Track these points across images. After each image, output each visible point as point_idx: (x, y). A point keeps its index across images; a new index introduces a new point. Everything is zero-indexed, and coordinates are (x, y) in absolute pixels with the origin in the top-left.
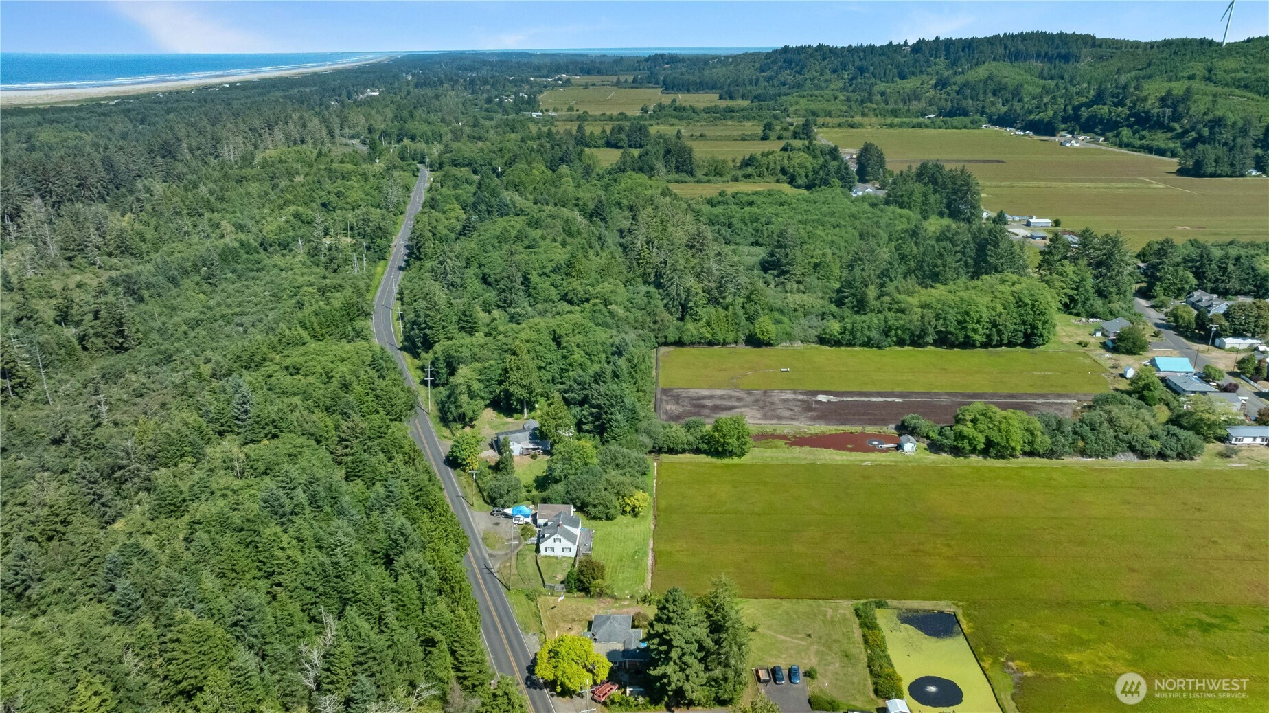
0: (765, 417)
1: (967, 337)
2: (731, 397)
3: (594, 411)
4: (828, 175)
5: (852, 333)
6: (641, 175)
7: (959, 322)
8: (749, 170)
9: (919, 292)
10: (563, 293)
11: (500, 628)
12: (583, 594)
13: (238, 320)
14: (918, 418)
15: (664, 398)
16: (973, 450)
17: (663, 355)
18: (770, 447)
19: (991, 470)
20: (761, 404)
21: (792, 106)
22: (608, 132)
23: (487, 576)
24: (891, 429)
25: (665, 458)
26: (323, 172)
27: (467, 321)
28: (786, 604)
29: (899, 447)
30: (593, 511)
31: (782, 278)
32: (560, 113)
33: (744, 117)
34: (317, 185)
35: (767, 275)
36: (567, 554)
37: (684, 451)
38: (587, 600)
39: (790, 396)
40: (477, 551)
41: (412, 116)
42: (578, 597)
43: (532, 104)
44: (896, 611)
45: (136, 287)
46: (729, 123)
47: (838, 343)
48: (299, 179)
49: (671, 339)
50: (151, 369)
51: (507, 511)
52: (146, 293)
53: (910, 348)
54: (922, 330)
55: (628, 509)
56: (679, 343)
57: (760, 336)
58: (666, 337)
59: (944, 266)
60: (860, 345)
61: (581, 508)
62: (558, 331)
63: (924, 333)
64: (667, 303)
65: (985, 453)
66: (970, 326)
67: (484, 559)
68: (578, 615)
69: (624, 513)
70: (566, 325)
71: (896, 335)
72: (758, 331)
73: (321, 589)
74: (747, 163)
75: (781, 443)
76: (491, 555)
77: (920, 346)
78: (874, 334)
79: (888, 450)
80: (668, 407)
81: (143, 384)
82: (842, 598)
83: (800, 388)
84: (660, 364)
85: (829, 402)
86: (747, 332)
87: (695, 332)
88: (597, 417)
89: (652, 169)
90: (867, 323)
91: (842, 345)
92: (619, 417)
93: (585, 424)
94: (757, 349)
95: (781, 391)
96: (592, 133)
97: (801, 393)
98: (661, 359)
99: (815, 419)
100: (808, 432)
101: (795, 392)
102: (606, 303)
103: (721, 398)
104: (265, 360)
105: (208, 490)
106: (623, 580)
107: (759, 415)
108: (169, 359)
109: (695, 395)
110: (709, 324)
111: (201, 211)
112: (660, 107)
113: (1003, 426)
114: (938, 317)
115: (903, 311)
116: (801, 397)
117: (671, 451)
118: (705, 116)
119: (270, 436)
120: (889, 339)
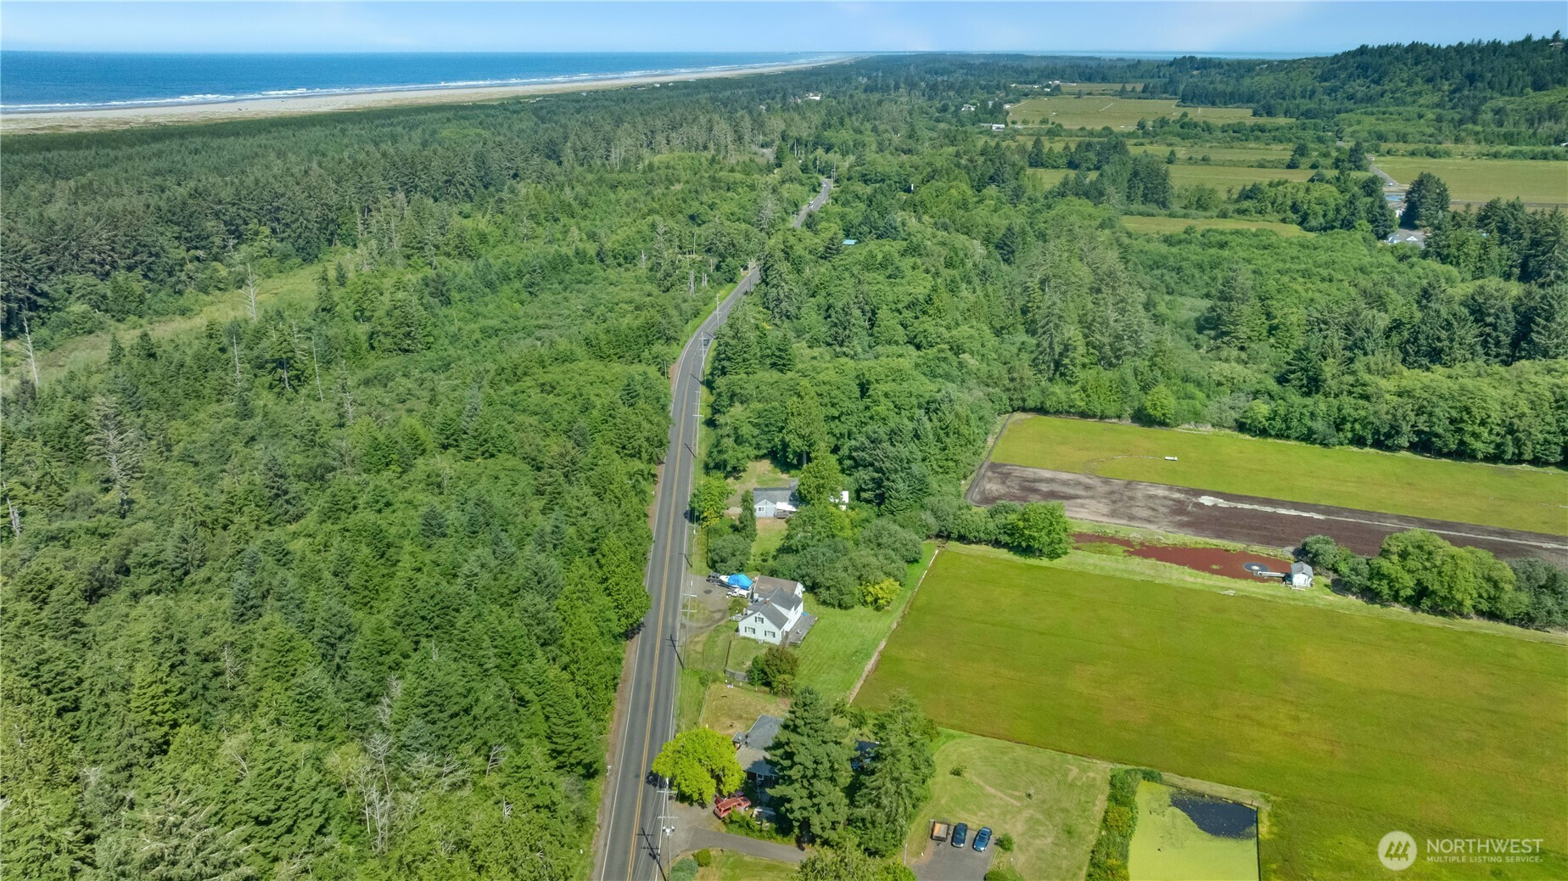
0: (1113, 514)
1: (1462, 443)
2: (1078, 483)
3: (876, 475)
4: (1353, 214)
5: (1285, 420)
6: (1084, 201)
7: (1452, 421)
8: (1246, 204)
9: (1401, 373)
10: (912, 335)
11: (651, 709)
12: (767, 689)
13: (538, 333)
14: (1327, 543)
15: (989, 474)
16: (1396, 597)
17: (1015, 423)
18: (1101, 552)
19: (1415, 628)
20: (1115, 497)
21: (1351, 125)
22: (1073, 150)
23: (667, 649)
24: (1287, 552)
25: (954, 546)
26: (705, 181)
27: (780, 357)
28: (1019, 751)
29: (1288, 578)
30: (824, 594)
31: (1219, 341)
32: (1030, 126)
33: (1274, 138)
34: (693, 195)
35: (1200, 337)
36: (769, 639)
37: (979, 542)
38: (768, 697)
39: (1161, 492)
40: (670, 620)
41: (842, 123)
42: (760, 691)
43: (996, 113)
44: (1172, 790)
45: (445, 289)
46: (1252, 145)
47: (1264, 433)
48: (678, 187)
49: (1030, 403)
50: (425, 375)
51: (724, 578)
52: (455, 296)
53: (1373, 450)
54: (1392, 427)
55: (869, 599)
56: (1041, 410)
57: (1151, 412)
58: (1024, 400)
59: (1452, 340)
60: (1297, 438)
61: (812, 588)
62: (867, 376)
63: (1395, 431)
64: (1036, 358)
65: (1415, 601)
66: (1469, 428)
67: (674, 629)
68: (747, 712)
69: (865, 603)
70: (880, 369)
71: (1353, 430)
72: (1148, 404)
73: (437, 621)
74: (1247, 195)
75: (1119, 549)
76: (683, 626)
77: (1388, 448)
78: (1319, 426)
79: (1271, 578)
80: (988, 486)
81: (409, 390)
82: (1102, 758)
83: (1182, 483)
84: (1005, 432)
85: (1215, 506)
86: (1136, 405)
87: (1063, 397)
88: (878, 483)
89: (1101, 194)
90: (1311, 408)
91: (1271, 436)
92: (901, 486)
93: (865, 490)
94: (1146, 429)
95: (1153, 484)
96: (1051, 149)
97: (1179, 491)
98: (1008, 426)
99: (1182, 525)
100: (1164, 540)
101: (1171, 488)
102: (957, 350)
103: (1065, 483)
104: (525, 374)
105: (384, 500)
106: (823, 682)
107: (1105, 510)
108: (447, 367)
109: (1031, 476)
110: (1084, 389)
111: (556, 215)
112: (1163, 122)
113: (1447, 568)
114: (1420, 412)
115: (1367, 397)
116: (1176, 495)
117: (962, 538)
118: (1220, 135)
119: (487, 455)
120: (1341, 434)
